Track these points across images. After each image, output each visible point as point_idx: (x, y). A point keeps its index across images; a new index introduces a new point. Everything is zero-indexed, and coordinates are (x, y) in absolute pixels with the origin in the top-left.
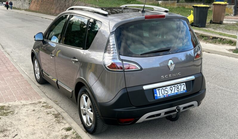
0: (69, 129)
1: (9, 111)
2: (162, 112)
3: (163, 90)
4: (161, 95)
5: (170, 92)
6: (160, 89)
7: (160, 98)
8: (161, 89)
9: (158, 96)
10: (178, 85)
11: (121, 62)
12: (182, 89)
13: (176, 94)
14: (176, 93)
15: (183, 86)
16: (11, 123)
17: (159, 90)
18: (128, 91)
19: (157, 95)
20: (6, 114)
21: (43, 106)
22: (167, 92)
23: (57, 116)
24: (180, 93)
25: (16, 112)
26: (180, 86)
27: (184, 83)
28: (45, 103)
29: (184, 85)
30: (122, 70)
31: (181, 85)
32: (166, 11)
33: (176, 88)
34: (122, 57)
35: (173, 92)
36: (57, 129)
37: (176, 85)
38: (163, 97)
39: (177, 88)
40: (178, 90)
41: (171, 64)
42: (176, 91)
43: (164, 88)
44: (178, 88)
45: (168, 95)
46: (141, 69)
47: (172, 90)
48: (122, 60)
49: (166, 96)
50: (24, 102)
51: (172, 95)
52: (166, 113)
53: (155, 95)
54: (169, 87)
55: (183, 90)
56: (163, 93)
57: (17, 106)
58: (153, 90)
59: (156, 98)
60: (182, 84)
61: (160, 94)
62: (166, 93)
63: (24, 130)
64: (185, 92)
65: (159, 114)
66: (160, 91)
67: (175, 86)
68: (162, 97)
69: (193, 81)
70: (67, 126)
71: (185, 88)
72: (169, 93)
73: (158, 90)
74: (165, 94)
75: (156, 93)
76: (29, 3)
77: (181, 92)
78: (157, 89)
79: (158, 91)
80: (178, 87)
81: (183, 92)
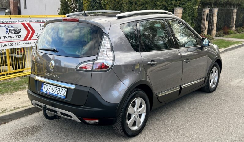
3: (47, 86)
4: (45, 90)
7: (43, 92)
8: (47, 84)
9: (43, 90)
10: (60, 88)
12: (62, 93)
13: (55, 95)
14: (56, 94)
22: (49, 90)
24: (58, 96)
26: (61, 90)
27: (66, 89)
29: (65, 91)
31: (63, 89)
33: (57, 90)
37: (58, 87)
38: (45, 92)
39: (58, 91)
41: (52, 64)
43: (49, 85)
44: (59, 91)
45: (49, 93)
47: (53, 90)
49: (47, 93)
51: (52, 94)
53: (42, 88)
54: (52, 86)
55: (63, 95)
56: (47, 89)
58: (42, 83)
59: (41, 91)
60: (64, 89)
64: (63, 97)
65: (42, 107)
71: (65, 94)
72: (51, 92)
74: (48, 91)
77: (60, 96)
78: (44, 84)
80: (59, 89)
81: (61, 97)
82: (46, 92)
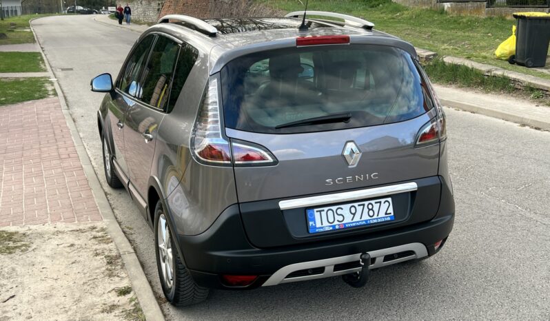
0: (124, 292)
1: (19, 244)
2: (328, 263)
3: (330, 212)
4: (326, 223)
5: (349, 217)
6: (323, 211)
7: (322, 230)
8: (326, 209)
9: (317, 226)
10: (373, 202)
11: (226, 143)
12: (383, 212)
13: (364, 222)
14: (366, 221)
15: (384, 206)
16: (13, 269)
17: (320, 211)
18: (242, 211)
19: (315, 223)
20: (10, 250)
21: (95, 238)
22: (340, 218)
23: (113, 260)
24: (375, 221)
25: (34, 246)
26: (376, 207)
27: (390, 199)
28: (103, 230)
29: (387, 203)
30: (230, 162)
31: (380, 202)
32: (368, 28)
33: (366, 210)
34: (231, 132)
35: (357, 218)
36: (99, 290)
37: (366, 203)
38: (331, 228)
39: (369, 210)
40: (371, 213)
41: (352, 152)
42: (365, 217)
43: (334, 208)
44: (372, 209)
45: (345, 224)
46: (276, 162)
47: (354, 214)
48: (230, 140)
49: (337, 227)
50: (61, 226)
51: (354, 224)
52: (337, 267)
53: (311, 223)
54: (346, 207)
55: (386, 214)
56: (331, 220)
57: (41, 235)
58: (305, 212)
59: (311, 231)
60: (383, 200)
61: (322, 222)
62: (338, 221)
63: (32, 287)
64: (389, 219)
65: (321, 270)
66: (324, 214)
67: (364, 205)
68: (327, 229)
69: (413, 193)
70: (124, 284)
71: (391, 210)
72: (348, 219)
73: (317, 211)
74: (336, 223)
75: (314, 220)
76: (158, 10)
77: (379, 220)
78: (315, 210)
79: (317, 215)
80: (370, 207)
81: (383, 220)
82: (334, 226)
